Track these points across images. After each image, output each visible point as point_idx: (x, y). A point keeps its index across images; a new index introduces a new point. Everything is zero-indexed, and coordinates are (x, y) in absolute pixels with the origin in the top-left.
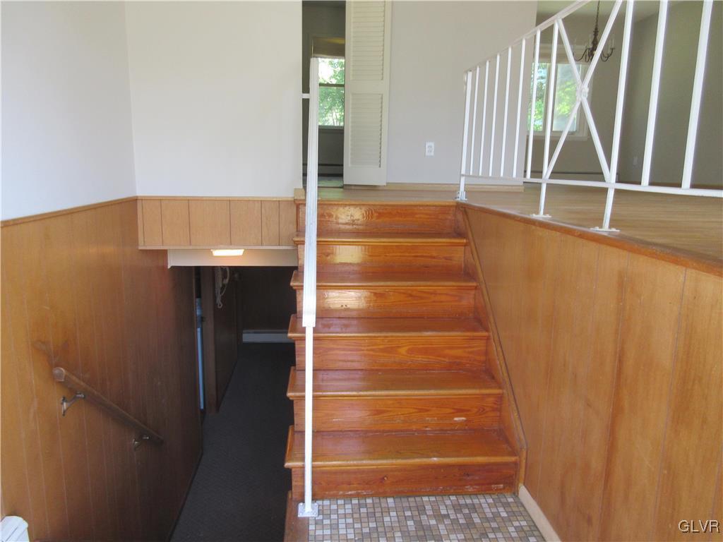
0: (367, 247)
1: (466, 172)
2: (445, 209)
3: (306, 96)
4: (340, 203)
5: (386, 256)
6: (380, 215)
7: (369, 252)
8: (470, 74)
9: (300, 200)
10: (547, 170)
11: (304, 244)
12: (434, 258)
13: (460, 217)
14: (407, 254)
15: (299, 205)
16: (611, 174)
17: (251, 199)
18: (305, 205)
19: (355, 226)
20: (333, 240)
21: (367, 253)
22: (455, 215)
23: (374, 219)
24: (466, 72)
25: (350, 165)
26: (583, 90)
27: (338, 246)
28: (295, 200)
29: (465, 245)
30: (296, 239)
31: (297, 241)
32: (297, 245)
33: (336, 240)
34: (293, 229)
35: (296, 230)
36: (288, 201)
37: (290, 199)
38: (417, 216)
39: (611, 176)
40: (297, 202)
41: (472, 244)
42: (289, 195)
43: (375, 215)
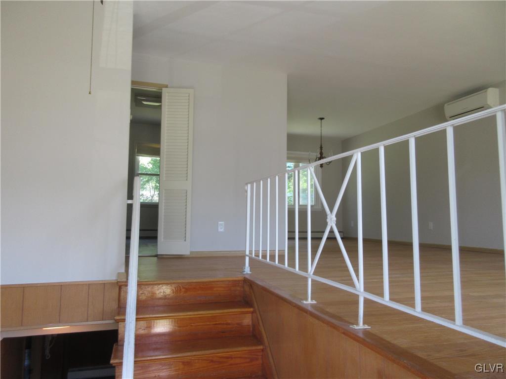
0: (176, 320)
1: (250, 253)
2: (235, 283)
3: (130, 202)
4: (155, 283)
5: (192, 326)
6: (187, 290)
7: (178, 324)
8: (249, 186)
9: (123, 282)
10: (311, 269)
11: (125, 321)
12: (229, 324)
13: (247, 288)
14: (208, 323)
15: (121, 286)
16: (360, 284)
17: (80, 283)
18: (127, 285)
19: (166, 300)
20: (148, 316)
21: (176, 325)
22: (243, 287)
23: (182, 294)
24: (247, 184)
25: (162, 240)
26: (333, 220)
27: (153, 321)
28: (118, 282)
29: (252, 313)
30: (117, 318)
31: (118, 320)
32: (118, 322)
33: (151, 316)
34: (115, 305)
35: (117, 306)
36: (112, 283)
37: (113, 282)
38: (215, 289)
39: (360, 286)
40: (120, 284)
41: (258, 312)
42: (112, 278)
43: (183, 290)
